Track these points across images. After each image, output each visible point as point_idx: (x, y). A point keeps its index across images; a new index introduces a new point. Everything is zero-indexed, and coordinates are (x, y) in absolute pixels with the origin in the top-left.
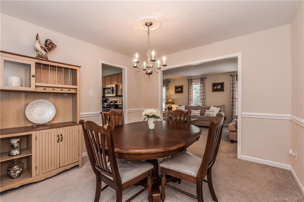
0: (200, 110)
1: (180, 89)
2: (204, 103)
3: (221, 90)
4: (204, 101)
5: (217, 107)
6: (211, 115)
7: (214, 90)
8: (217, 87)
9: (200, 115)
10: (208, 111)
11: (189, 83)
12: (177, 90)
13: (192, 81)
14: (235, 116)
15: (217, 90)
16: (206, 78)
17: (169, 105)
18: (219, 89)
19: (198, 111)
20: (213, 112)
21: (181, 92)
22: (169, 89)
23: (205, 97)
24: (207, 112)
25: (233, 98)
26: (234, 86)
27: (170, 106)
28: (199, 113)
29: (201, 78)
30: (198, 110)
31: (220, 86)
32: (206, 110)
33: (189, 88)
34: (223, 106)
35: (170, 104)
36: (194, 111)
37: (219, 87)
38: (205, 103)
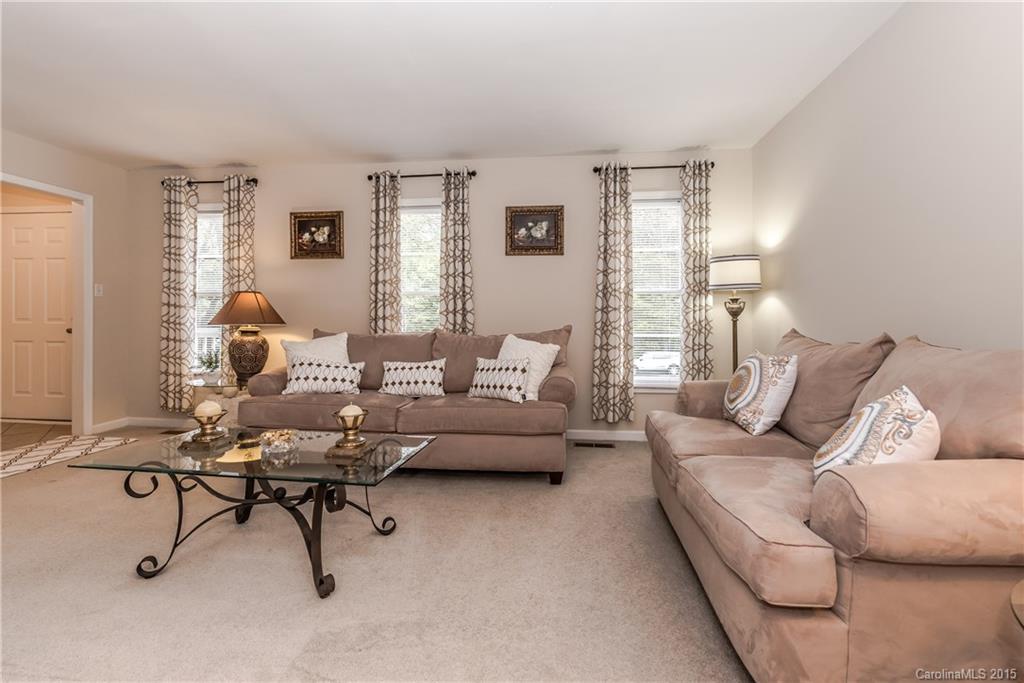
0: (441, 363)
1: (326, 230)
2: (464, 320)
3: (550, 248)
4: (464, 309)
5: (542, 338)
6: (514, 390)
7: (514, 248)
8: (529, 229)
9: (440, 391)
10: (491, 363)
11: (377, 199)
12: (307, 236)
13: (394, 188)
14: (614, 385)
15: (532, 247)
16: (473, 174)
17: (244, 333)
18: (538, 240)
19: (430, 364)
20: (524, 371)
21: (332, 249)
22: (251, 225)
23: (468, 282)
24: (488, 374)
25: (606, 291)
26: (611, 227)
27: (251, 338)
28: (438, 377)
29: (448, 174)
30: (432, 358)
31: (545, 225)
32: (482, 362)
33: (377, 224)
34: (564, 332)
35: (250, 327)
36: (408, 365)
37: (540, 231)
38: (469, 317)
